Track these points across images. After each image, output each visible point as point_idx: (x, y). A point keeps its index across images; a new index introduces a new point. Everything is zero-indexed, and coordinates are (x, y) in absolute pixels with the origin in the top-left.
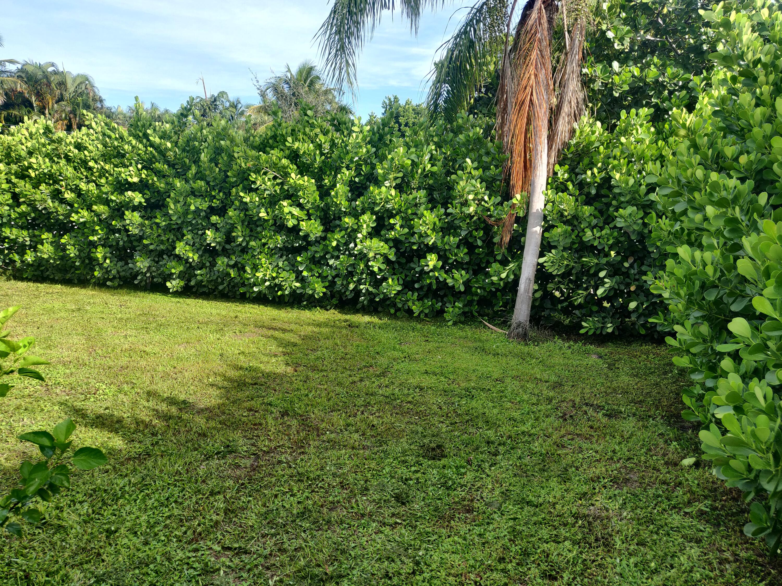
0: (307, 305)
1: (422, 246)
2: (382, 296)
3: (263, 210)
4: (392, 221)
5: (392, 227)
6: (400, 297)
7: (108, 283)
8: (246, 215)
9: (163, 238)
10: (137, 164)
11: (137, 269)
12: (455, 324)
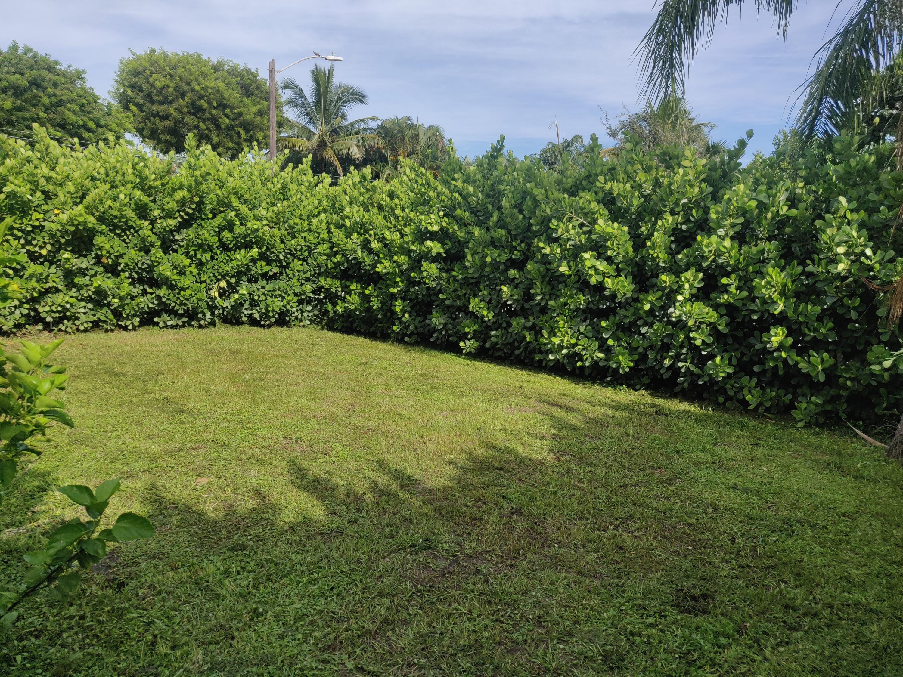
0: (611, 381)
1: (766, 315)
2: (706, 379)
3: (565, 263)
4: (724, 281)
5: (725, 289)
6: (732, 382)
7: (406, 339)
8: (548, 270)
9: (459, 293)
10: (439, 210)
11: (433, 325)
12: (808, 426)
